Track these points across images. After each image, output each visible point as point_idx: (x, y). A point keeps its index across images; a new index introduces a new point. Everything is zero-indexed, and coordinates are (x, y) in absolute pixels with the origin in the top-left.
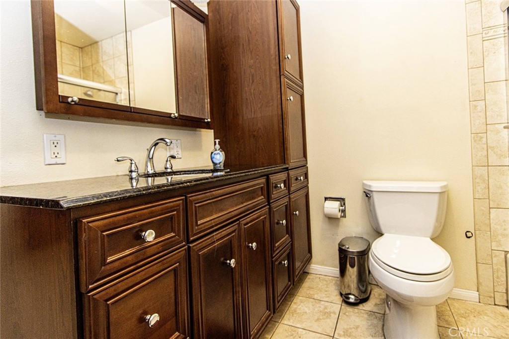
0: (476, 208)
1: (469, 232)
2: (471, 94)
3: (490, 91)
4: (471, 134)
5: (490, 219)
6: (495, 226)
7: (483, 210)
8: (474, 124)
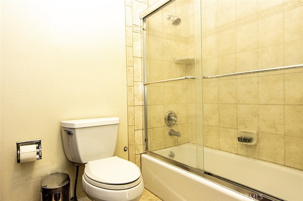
0: (129, 132)
1: (126, 147)
2: (127, 62)
3: (135, 62)
4: (127, 86)
5: (135, 137)
6: (137, 141)
7: (132, 132)
8: (129, 81)
